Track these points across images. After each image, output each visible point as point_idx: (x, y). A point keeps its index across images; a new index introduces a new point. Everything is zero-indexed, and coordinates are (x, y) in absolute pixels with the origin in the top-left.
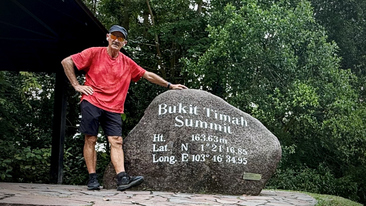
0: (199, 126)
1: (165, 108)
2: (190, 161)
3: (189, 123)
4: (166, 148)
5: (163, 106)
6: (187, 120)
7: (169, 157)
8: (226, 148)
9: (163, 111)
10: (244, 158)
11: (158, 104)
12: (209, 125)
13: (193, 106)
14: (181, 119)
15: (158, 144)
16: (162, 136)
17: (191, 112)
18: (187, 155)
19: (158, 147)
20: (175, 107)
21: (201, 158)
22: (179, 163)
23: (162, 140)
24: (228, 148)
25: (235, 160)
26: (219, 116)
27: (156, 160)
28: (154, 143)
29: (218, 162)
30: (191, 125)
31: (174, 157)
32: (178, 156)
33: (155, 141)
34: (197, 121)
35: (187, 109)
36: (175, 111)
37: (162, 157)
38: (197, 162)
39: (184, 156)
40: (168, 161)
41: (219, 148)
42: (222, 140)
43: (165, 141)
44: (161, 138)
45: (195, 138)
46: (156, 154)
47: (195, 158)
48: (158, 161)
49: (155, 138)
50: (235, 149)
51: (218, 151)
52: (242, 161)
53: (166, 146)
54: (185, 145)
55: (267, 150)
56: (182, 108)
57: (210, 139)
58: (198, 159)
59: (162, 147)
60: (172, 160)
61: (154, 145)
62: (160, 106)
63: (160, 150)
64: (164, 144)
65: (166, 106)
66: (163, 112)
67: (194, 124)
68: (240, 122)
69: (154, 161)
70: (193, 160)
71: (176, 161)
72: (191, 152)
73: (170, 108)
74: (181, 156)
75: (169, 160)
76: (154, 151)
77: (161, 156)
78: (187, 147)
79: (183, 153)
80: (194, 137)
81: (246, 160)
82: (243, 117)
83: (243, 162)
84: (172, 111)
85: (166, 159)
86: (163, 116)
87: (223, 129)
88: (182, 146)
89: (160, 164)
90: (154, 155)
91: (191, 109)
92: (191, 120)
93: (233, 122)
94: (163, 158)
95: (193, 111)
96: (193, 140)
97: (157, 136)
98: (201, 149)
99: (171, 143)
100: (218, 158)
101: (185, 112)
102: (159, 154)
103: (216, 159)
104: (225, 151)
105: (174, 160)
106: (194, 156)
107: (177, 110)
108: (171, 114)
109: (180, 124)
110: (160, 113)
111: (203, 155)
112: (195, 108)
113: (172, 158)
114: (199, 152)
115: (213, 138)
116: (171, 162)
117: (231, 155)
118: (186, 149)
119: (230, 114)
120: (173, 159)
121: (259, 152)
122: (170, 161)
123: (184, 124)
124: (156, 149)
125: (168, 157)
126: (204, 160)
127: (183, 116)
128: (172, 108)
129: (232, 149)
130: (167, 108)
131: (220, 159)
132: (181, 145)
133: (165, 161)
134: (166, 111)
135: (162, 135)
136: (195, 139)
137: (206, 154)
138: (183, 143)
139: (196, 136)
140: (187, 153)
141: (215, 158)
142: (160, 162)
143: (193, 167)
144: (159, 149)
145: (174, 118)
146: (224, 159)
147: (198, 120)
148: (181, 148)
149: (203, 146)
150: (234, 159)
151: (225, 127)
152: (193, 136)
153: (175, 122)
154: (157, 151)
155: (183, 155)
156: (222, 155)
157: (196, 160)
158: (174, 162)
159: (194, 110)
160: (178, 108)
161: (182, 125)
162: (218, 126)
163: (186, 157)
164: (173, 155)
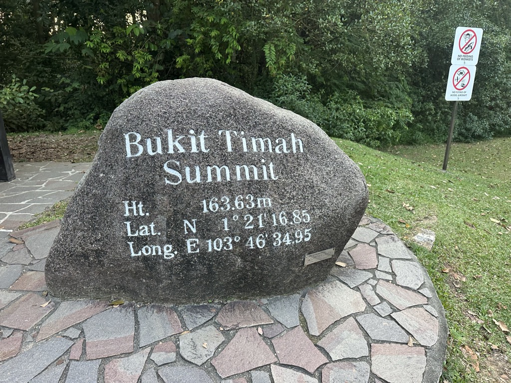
0: (214, 178)
1: (138, 143)
2: (204, 252)
3: (193, 176)
4: (152, 229)
5: (133, 138)
6: (188, 169)
7: (162, 247)
8: (271, 218)
9: (134, 149)
10: (306, 230)
11: (122, 133)
12: (233, 173)
13: (197, 133)
14: (174, 167)
15: (137, 222)
16: (140, 206)
17: (194, 149)
18: (197, 240)
19: (138, 228)
20: (159, 141)
21: (225, 244)
22: (183, 257)
23: (142, 214)
24: (274, 216)
25: (290, 239)
26: (249, 145)
27: (136, 252)
28: (128, 219)
29: (258, 248)
30: (198, 179)
31: (170, 246)
32: (179, 245)
33: (127, 214)
34: (209, 169)
35: (186, 144)
36: (159, 150)
37: (147, 246)
38: (217, 252)
39: (191, 243)
40: (160, 253)
41: (258, 220)
42: (262, 202)
43: (148, 214)
44: (139, 209)
45: (210, 206)
46: (134, 242)
47: (213, 246)
48: (140, 254)
49: (127, 208)
50: (287, 213)
51: (257, 227)
52: (301, 236)
53: (152, 226)
54: (191, 223)
55: (347, 204)
56: (174, 141)
57: (239, 205)
58: (218, 248)
59: (144, 228)
60: (168, 252)
61: (128, 223)
62: (127, 137)
63: (141, 234)
64: (148, 221)
65: (139, 138)
66: (136, 153)
67: (204, 176)
68: (290, 147)
69: (133, 255)
70: (210, 250)
71: (176, 253)
72: (204, 234)
73: (149, 142)
74: (184, 244)
75: (163, 252)
76: (130, 234)
77: (145, 245)
78: (195, 225)
79: (188, 239)
80: (208, 206)
81: (310, 232)
82: (294, 133)
83: (303, 239)
84: (154, 149)
85: (157, 252)
86: (137, 160)
87: (261, 175)
88: (185, 225)
89: (145, 259)
90: (131, 244)
91: (193, 140)
92: (197, 169)
93: (277, 151)
94: (150, 249)
95: (198, 145)
96: (205, 210)
97: (130, 205)
98: (224, 228)
99: (162, 219)
100: (258, 241)
101: (182, 150)
102: (140, 242)
103: (254, 243)
104: (270, 224)
105: (172, 252)
106: (210, 241)
107: (165, 148)
108: (153, 157)
109: (175, 179)
110: (129, 155)
111: (228, 239)
112: (202, 137)
113: (168, 248)
114: (220, 234)
115: (244, 200)
116: (167, 256)
117: (282, 230)
118: (194, 230)
119: (269, 135)
120: (170, 250)
121: (333, 210)
122: (165, 254)
123: (184, 179)
124: (133, 232)
125: (159, 247)
126: (231, 248)
127: (178, 161)
128: (154, 143)
129: (283, 216)
130: (142, 142)
131: (261, 244)
132: (183, 222)
133: (154, 253)
134: (141, 148)
135: (141, 203)
136: (209, 209)
137: (233, 236)
138: (186, 219)
139: (210, 203)
140: (197, 238)
141: (252, 242)
142: (145, 257)
143: (210, 261)
144: (139, 231)
145: (162, 167)
146: (270, 242)
147: (210, 166)
148: (184, 229)
149: (225, 221)
150: (288, 238)
151: (264, 167)
152: (204, 202)
153: (165, 176)
154: (136, 235)
155: (188, 242)
156: (264, 235)
157: (215, 248)
158: (173, 256)
159: (199, 143)
160: (165, 142)
161: (179, 182)
162: (251, 171)
163: (194, 245)
164: (168, 242)
